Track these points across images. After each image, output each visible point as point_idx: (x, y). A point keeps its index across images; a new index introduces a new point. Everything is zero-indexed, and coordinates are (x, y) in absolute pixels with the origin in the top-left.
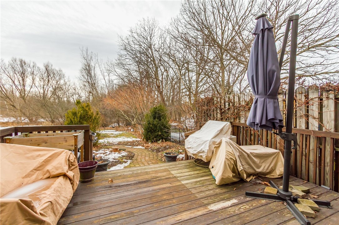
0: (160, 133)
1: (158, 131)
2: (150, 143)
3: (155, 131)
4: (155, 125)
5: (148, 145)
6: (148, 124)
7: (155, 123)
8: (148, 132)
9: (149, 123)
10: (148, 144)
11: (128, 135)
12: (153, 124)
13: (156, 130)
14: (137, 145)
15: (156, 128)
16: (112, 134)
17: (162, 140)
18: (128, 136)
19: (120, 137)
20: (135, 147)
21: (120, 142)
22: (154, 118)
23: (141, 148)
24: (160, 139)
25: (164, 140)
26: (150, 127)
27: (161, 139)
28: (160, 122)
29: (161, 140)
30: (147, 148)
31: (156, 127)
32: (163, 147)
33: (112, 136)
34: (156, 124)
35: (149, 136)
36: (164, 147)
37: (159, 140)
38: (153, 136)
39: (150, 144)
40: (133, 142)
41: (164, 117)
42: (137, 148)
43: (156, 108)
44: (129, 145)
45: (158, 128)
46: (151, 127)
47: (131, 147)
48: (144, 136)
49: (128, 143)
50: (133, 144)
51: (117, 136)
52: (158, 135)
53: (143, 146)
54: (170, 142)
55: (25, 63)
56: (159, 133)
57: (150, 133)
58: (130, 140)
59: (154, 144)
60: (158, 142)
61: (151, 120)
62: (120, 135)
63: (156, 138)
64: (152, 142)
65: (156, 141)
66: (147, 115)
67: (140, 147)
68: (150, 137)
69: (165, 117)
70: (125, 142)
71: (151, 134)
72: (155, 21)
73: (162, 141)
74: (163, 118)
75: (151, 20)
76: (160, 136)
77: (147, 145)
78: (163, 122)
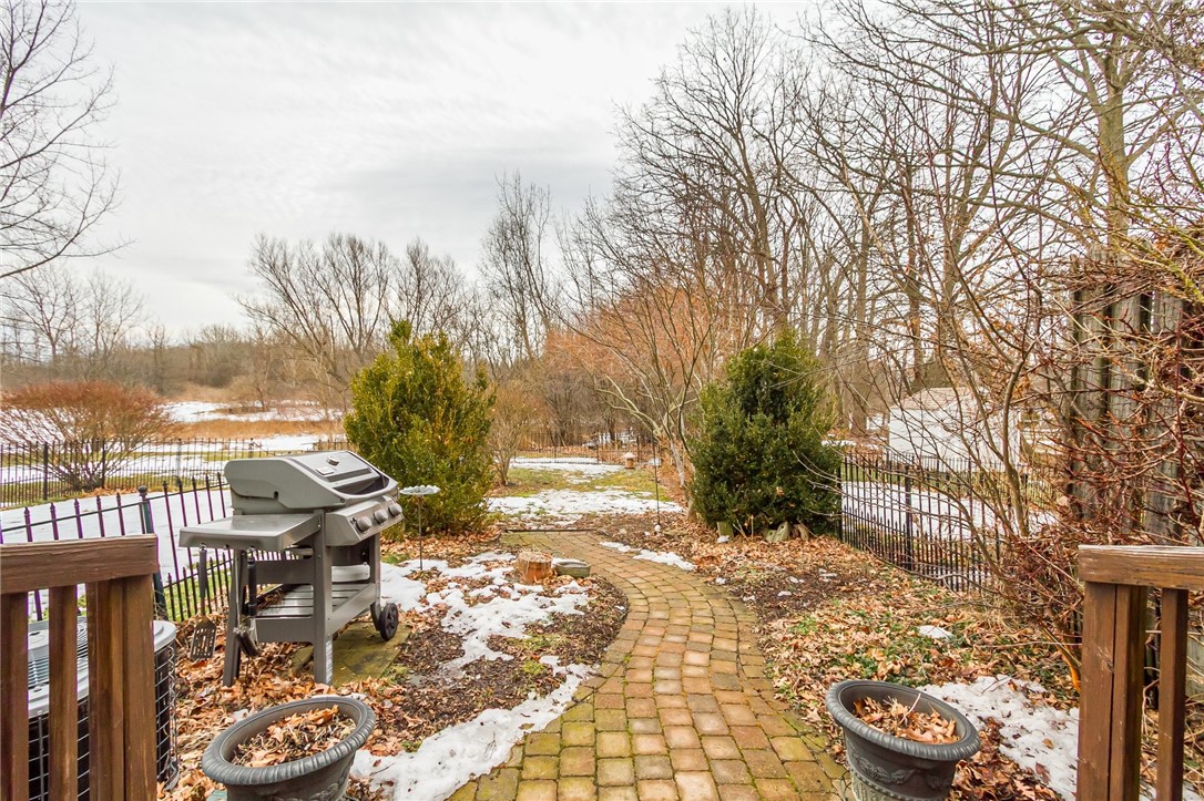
0: (779, 490)
1: (771, 479)
2: (722, 539)
3: (751, 477)
4: (750, 443)
5: (714, 552)
6: (715, 438)
7: (753, 431)
8: (715, 479)
9: (722, 436)
10: (713, 542)
11: (635, 484)
12: (741, 440)
13: (755, 472)
14: (658, 545)
15: (760, 461)
16: (579, 474)
17: (791, 527)
18: (633, 490)
19: (602, 490)
20: (646, 555)
21: (590, 516)
22: (750, 407)
23: (675, 567)
24: (781, 522)
25: (802, 529)
26: (725, 456)
27: (788, 519)
28: (781, 427)
29: (786, 525)
30: (706, 565)
31: (759, 456)
32: (799, 577)
33: (576, 481)
34: (760, 441)
35: (721, 499)
36: (806, 575)
37: (775, 527)
38: (739, 501)
39: (723, 547)
40: (645, 521)
41: (806, 402)
42: (655, 565)
43: (760, 357)
44: (621, 540)
45: (769, 460)
46: (733, 456)
47: (628, 548)
48: (697, 501)
49: (619, 525)
50: (638, 532)
51: (591, 485)
52: (767, 500)
53: (687, 554)
54: (835, 541)
55: (361, 248)
56: (774, 491)
57: (724, 485)
58: (634, 506)
59: (746, 548)
60: (769, 538)
61: (733, 415)
62: (607, 481)
63: (755, 512)
64: (736, 533)
65: (758, 531)
66: (712, 390)
67: (671, 558)
68: (722, 508)
69: (810, 401)
70: (610, 517)
71: (729, 490)
72: (757, 16)
73: (791, 535)
74: (798, 409)
75: (742, 17)
76: (778, 505)
77: (707, 550)
78: (795, 429)
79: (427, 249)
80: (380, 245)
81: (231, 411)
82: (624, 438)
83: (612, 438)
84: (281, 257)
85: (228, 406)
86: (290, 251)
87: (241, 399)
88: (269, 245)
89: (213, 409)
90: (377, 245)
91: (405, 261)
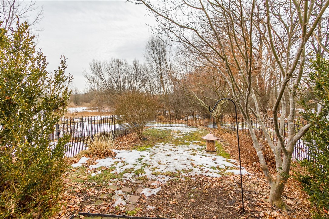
16: (179, 133)
79: (138, 61)
80: (125, 60)
81: (90, 109)
82: (197, 117)
83: (194, 117)
84: (99, 66)
85: (90, 108)
86: (101, 64)
87: (93, 106)
88: (96, 63)
89: (86, 109)
90: (124, 61)
91: (132, 65)
